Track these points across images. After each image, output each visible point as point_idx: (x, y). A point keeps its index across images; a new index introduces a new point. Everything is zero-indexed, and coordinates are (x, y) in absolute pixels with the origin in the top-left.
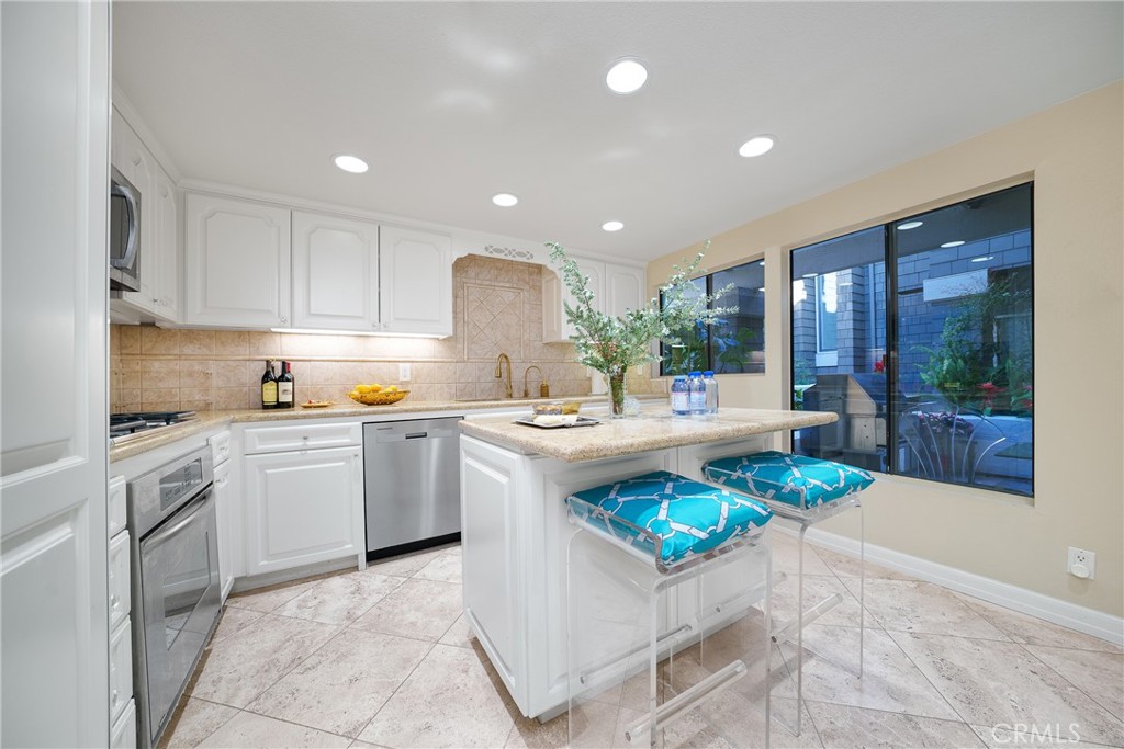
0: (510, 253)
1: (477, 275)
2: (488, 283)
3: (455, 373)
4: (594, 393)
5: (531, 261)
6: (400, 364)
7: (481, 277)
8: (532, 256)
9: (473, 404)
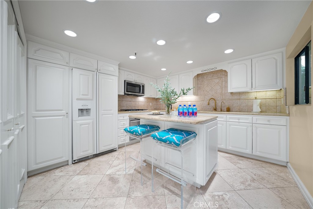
0: (209, 70)
1: (207, 77)
2: (210, 78)
3: (201, 104)
4: (254, 111)
5: (216, 70)
6: (189, 102)
7: (208, 77)
8: (216, 68)
9: (205, 112)
